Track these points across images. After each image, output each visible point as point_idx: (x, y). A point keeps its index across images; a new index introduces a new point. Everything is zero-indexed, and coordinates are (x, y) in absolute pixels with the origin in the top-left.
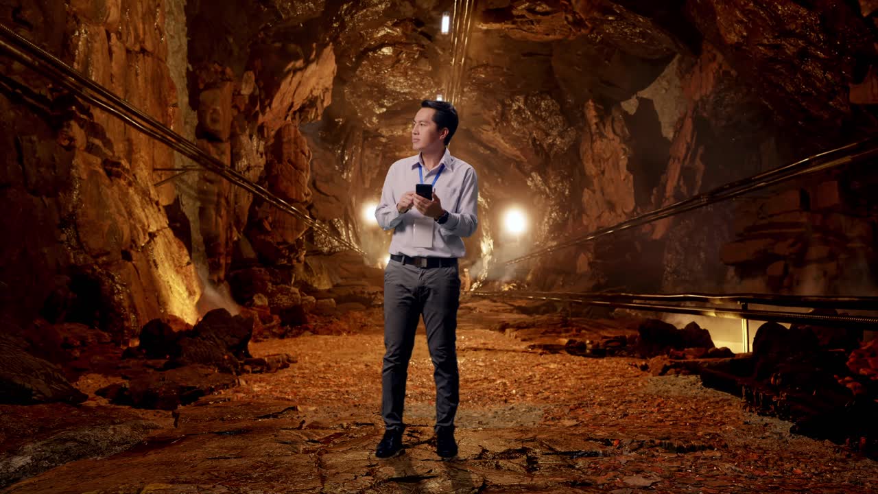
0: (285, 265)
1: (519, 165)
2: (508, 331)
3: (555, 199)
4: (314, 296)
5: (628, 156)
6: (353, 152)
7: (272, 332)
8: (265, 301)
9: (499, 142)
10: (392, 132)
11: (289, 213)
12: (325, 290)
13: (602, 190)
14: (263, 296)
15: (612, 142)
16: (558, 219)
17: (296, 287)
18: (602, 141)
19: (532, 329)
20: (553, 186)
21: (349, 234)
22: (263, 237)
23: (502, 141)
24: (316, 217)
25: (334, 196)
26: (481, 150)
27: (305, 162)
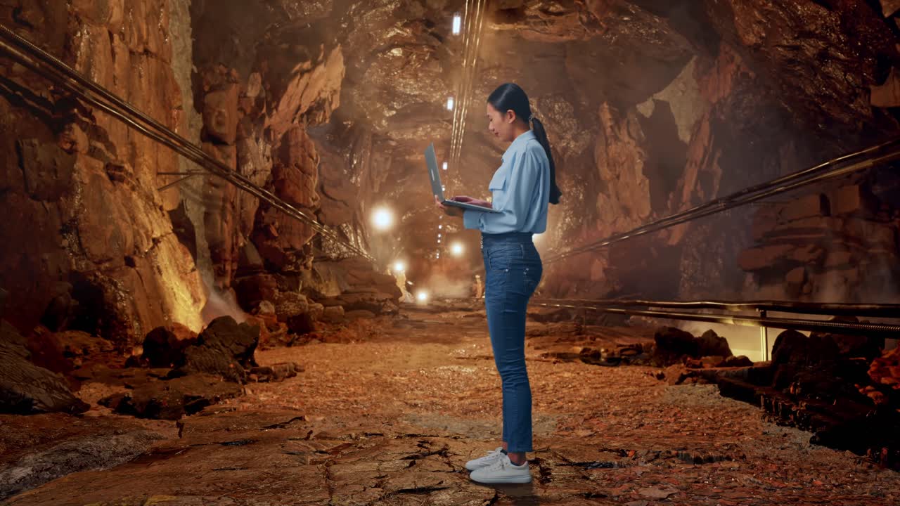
0: (292, 271)
4: (321, 303)
5: (644, 160)
6: (362, 156)
7: (279, 340)
8: (272, 309)
10: (402, 136)
11: (296, 218)
12: (334, 297)
13: (617, 195)
14: (269, 303)
15: (628, 145)
16: (572, 224)
17: (304, 294)
18: (617, 144)
19: (546, 337)
21: (357, 240)
22: (269, 243)
24: (324, 222)
25: (342, 201)
27: (313, 166)
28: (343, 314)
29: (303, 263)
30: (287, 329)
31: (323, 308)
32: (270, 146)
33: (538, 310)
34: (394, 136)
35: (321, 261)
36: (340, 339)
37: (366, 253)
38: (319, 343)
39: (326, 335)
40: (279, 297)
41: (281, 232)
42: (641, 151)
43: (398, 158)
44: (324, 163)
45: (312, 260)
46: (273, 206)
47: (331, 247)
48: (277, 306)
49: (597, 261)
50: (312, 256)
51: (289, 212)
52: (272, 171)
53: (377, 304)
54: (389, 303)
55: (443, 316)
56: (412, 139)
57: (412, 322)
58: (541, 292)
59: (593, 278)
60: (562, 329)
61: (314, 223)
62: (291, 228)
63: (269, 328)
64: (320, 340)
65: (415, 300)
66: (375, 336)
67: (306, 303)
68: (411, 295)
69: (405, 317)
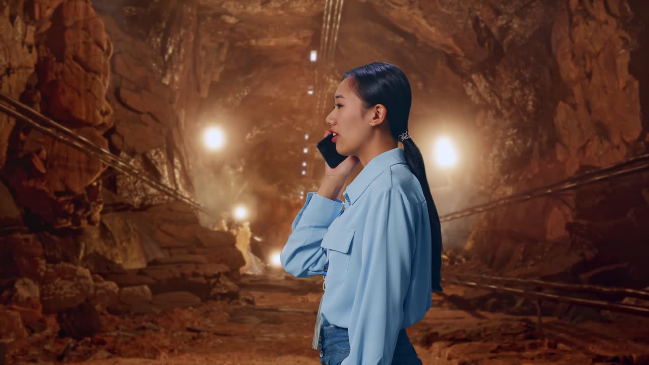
0: (68, 229)
1: (451, 61)
2: (436, 346)
3: (511, 118)
4: (115, 281)
5: (631, 49)
6: (181, 41)
7: (44, 350)
8: (36, 290)
9: (419, 23)
10: (245, 8)
11: (74, 146)
12: (135, 270)
13: (588, 105)
14: (31, 282)
15: (604, 27)
16: (516, 149)
17: (87, 267)
18: (587, 24)
19: (477, 344)
20: (506, 95)
21: (174, 175)
22: (31, 183)
23: (423, 22)
24: (119, 147)
25: (149, 113)
26: (390, 37)
27: (101, 60)
28: (150, 298)
29: (86, 215)
30: (58, 328)
31: (117, 290)
32: (33, 29)
33: (460, 292)
34: (231, 9)
35: (118, 211)
36: (143, 348)
37: (187, 195)
38: (109, 357)
39: (121, 340)
40: (46, 273)
41: (51, 166)
42: (626, 35)
43: (239, 44)
44: (120, 52)
45: (100, 210)
46: (36, 128)
47: (132, 187)
48: (44, 287)
49: (556, 209)
50: (100, 203)
51: (61, 137)
52: (37, 66)
53: (204, 281)
54: (223, 280)
55: (310, 300)
56: (262, 14)
57: (260, 313)
58: (468, 258)
59: (549, 237)
60: (503, 330)
61: (102, 153)
62: (67, 160)
63: (27, 327)
64: (109, 351)
65: (267, 269)
66: (200, 341)
67: (91, 281)
68: (259, 260)
69: (248, 301)
